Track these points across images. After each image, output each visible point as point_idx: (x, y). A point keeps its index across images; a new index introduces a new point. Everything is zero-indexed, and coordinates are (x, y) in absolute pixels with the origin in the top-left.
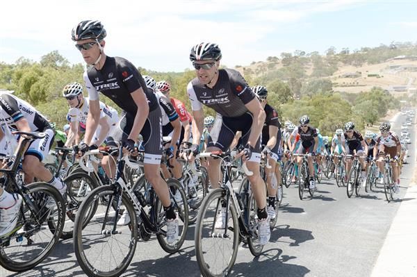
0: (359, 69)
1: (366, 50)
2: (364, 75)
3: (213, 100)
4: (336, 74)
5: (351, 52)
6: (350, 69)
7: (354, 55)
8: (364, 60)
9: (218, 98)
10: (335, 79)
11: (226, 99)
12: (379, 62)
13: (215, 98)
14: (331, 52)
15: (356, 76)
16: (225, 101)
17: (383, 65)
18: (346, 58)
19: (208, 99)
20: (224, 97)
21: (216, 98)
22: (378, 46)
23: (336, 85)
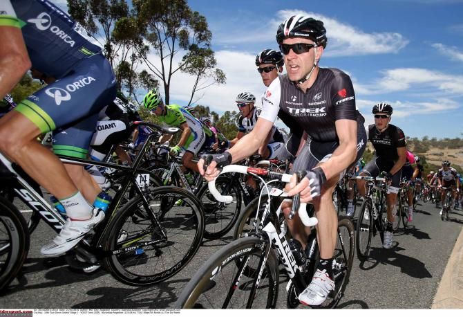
0: (443, 151)
1: (447, 139)
2: (446, 155)
3: (304, 110)
4: (428, 152)
5: (438, 140)
6: (436, 150)
7: (439, 142)
8: (446, 146)
9: (312, 107)
10: (427, 155)
11: (322, 110)
12: (455, 148)
13: (307, 107)
14: (425, 139)
15: (440, 155)
16: (320, 112)
17: (457, 150)
18: (434, 143)
19: (298, 107)
20: (319, 107)
21: (310, 107)
22: (455, 138)
23: (428, 159)
